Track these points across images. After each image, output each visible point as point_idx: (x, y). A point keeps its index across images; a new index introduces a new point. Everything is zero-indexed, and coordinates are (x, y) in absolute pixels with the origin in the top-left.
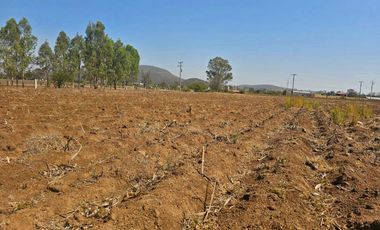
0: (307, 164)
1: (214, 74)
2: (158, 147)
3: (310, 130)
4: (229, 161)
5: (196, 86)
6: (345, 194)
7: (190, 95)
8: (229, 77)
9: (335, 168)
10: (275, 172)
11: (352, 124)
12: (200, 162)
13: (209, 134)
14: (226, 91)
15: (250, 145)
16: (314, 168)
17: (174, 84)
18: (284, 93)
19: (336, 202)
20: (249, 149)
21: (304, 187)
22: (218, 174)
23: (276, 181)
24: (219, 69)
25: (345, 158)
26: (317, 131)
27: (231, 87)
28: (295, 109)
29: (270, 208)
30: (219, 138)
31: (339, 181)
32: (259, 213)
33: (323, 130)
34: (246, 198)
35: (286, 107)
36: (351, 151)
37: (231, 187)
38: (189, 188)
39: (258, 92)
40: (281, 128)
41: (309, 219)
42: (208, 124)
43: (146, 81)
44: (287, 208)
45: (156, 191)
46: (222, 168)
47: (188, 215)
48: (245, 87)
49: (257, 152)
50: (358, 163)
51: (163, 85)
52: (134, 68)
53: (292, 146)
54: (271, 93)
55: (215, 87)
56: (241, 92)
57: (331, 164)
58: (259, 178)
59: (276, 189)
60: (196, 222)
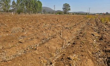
0: (92, 34)
1: (65, 9)
2: (49, 31)
3: (94, 25)
4: (69, 34)
5: (59, 13)
6: (103, 42)
7: (58, 16)
8: (69, 9)
9: (100, 35)
10: (82, 37)
11: (107, 23)
12: (61, 35)
13: (63, 27)
14: (68, 14)
15: (75, 29)
16: (94, 36)
17: (53, 12)
18: (86, 14)
19: (100, 44)
20: (75, 31)
21: (91, 41)
22: (66, 38)
23: (82, 39)
24: (66, 7)
25: (103, 32)
26: (96, 25)
27: (70, 13)
28: (89, 19)
29: (81, 46)
30: (66, 28)
31: (101, 39)
32: (77, 48)
33: (97, 25)
34: (74, 44)
35: (86, 18)
36: (105, 31)
37: (69, 41)
38: (58, 41)
39: (78, 14)
40: (85, 24)
41: (91, 49)
42: (63, 24)
43: (44, 12)
44: (86, 46)
45: (49, 42)
46: (67, 36)
47: (58, 48)
48: (74, 13)
49: (77, 31)
50: (107, 34)
51: (49, 13)
52: (41, 8)
53: (88, 29)
54: (82, 14)
55: (65, 13)
56: (73, 14)
57: (99, 34)
58: (78, 38)
59: (83, 41)
60: (60, 50)
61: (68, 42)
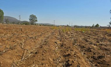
0: (55, 42)
1: (32, 20)
3: (57, 35)
4: (32, 44)
5: (26, 23)
6: (63, 49)
7: (23, 26)
8: (36, 21)
9: (62, 42)
10: (46, 45)
11: (67, 32)
12: (22, 45)
13: (28, 37)
14: (36, 25)
16: (57, 43)
17: (18, 23)
18: (52, 26)
19: (61, 51)
20: (40, 40)
21: (53, 48)
23: (45, 47)
24: (33, 18)
25: (64, 40)
26: (59, 35)
27: (37, 24)
28: (54, 30)
29: (43, 55)
30: (31, 38)
31: (62, 46)
32: (39, 57)
34: (36, 53)
35: (52, 29)
36: (65, 38)
37: (32, 51)
38: (16, 53)
39: (45, 25)
40: (50, 34)
41: (53, 56)
42: (28, 34)
43: (7, 21)
44: (48, 54)
46: (30, 46)
47: (15, 61)
48: (41, 24)
49: (42, 40)
50: (67, 41)
51: (13, 23)
53: (52, 38)
54: (48, 26)
55: (32, 24)
56: (40, 25)
58: (41, 47)
59: (45, 49)
61: (30, 52)
